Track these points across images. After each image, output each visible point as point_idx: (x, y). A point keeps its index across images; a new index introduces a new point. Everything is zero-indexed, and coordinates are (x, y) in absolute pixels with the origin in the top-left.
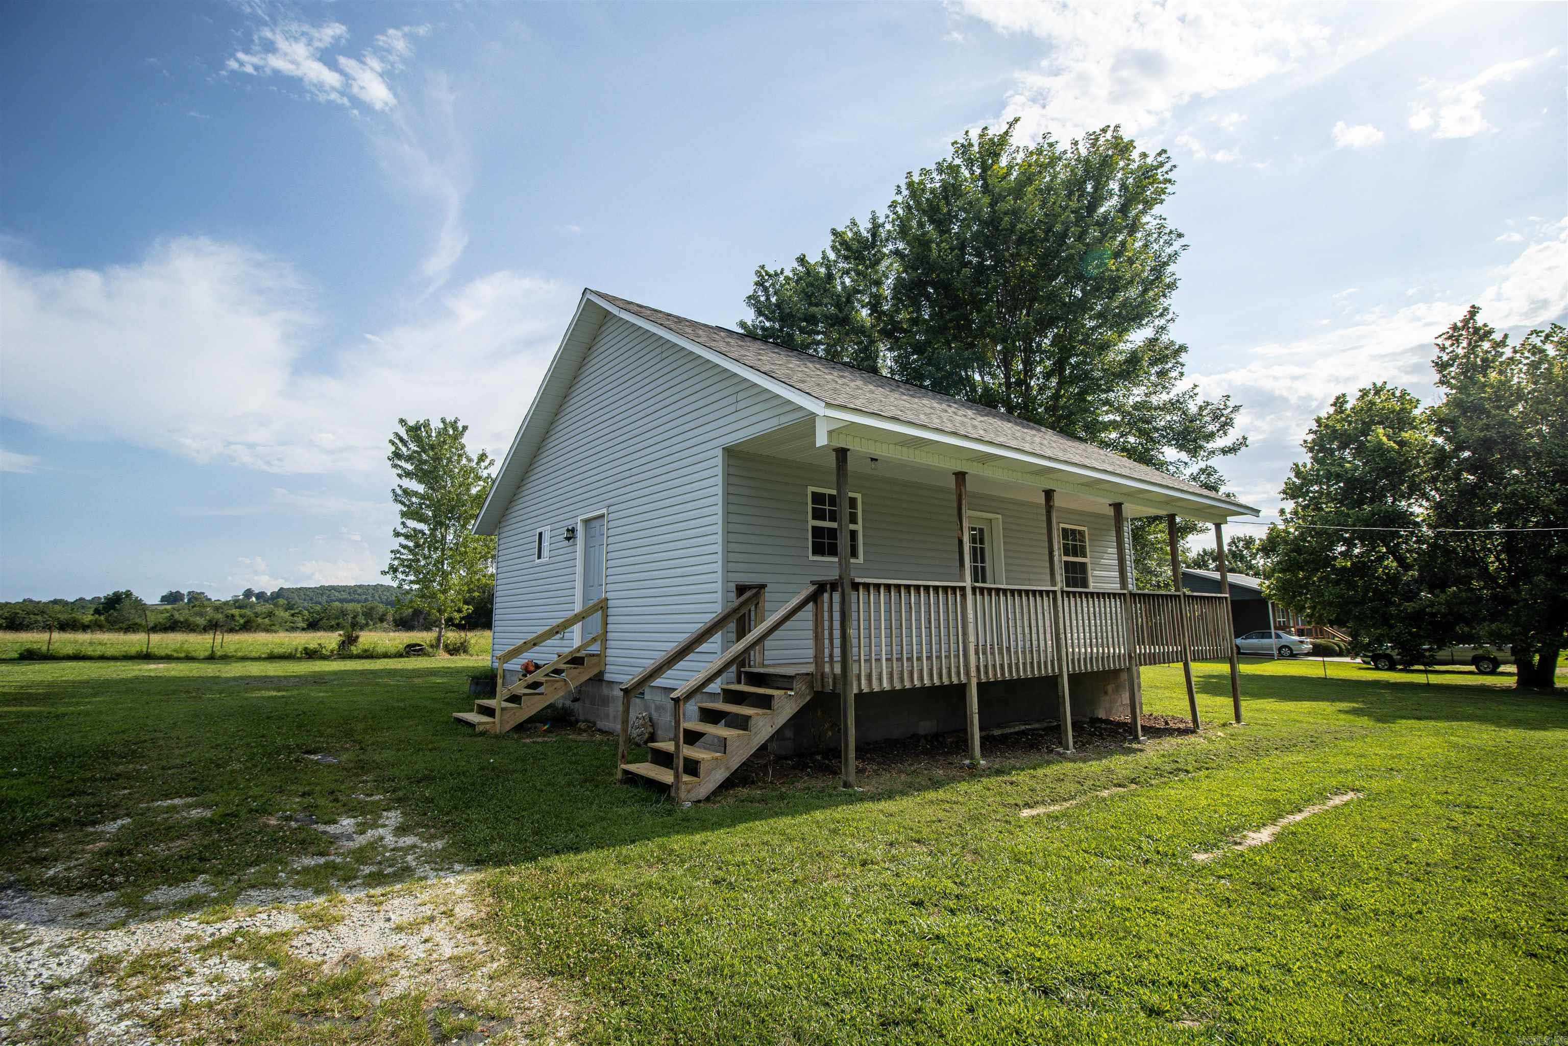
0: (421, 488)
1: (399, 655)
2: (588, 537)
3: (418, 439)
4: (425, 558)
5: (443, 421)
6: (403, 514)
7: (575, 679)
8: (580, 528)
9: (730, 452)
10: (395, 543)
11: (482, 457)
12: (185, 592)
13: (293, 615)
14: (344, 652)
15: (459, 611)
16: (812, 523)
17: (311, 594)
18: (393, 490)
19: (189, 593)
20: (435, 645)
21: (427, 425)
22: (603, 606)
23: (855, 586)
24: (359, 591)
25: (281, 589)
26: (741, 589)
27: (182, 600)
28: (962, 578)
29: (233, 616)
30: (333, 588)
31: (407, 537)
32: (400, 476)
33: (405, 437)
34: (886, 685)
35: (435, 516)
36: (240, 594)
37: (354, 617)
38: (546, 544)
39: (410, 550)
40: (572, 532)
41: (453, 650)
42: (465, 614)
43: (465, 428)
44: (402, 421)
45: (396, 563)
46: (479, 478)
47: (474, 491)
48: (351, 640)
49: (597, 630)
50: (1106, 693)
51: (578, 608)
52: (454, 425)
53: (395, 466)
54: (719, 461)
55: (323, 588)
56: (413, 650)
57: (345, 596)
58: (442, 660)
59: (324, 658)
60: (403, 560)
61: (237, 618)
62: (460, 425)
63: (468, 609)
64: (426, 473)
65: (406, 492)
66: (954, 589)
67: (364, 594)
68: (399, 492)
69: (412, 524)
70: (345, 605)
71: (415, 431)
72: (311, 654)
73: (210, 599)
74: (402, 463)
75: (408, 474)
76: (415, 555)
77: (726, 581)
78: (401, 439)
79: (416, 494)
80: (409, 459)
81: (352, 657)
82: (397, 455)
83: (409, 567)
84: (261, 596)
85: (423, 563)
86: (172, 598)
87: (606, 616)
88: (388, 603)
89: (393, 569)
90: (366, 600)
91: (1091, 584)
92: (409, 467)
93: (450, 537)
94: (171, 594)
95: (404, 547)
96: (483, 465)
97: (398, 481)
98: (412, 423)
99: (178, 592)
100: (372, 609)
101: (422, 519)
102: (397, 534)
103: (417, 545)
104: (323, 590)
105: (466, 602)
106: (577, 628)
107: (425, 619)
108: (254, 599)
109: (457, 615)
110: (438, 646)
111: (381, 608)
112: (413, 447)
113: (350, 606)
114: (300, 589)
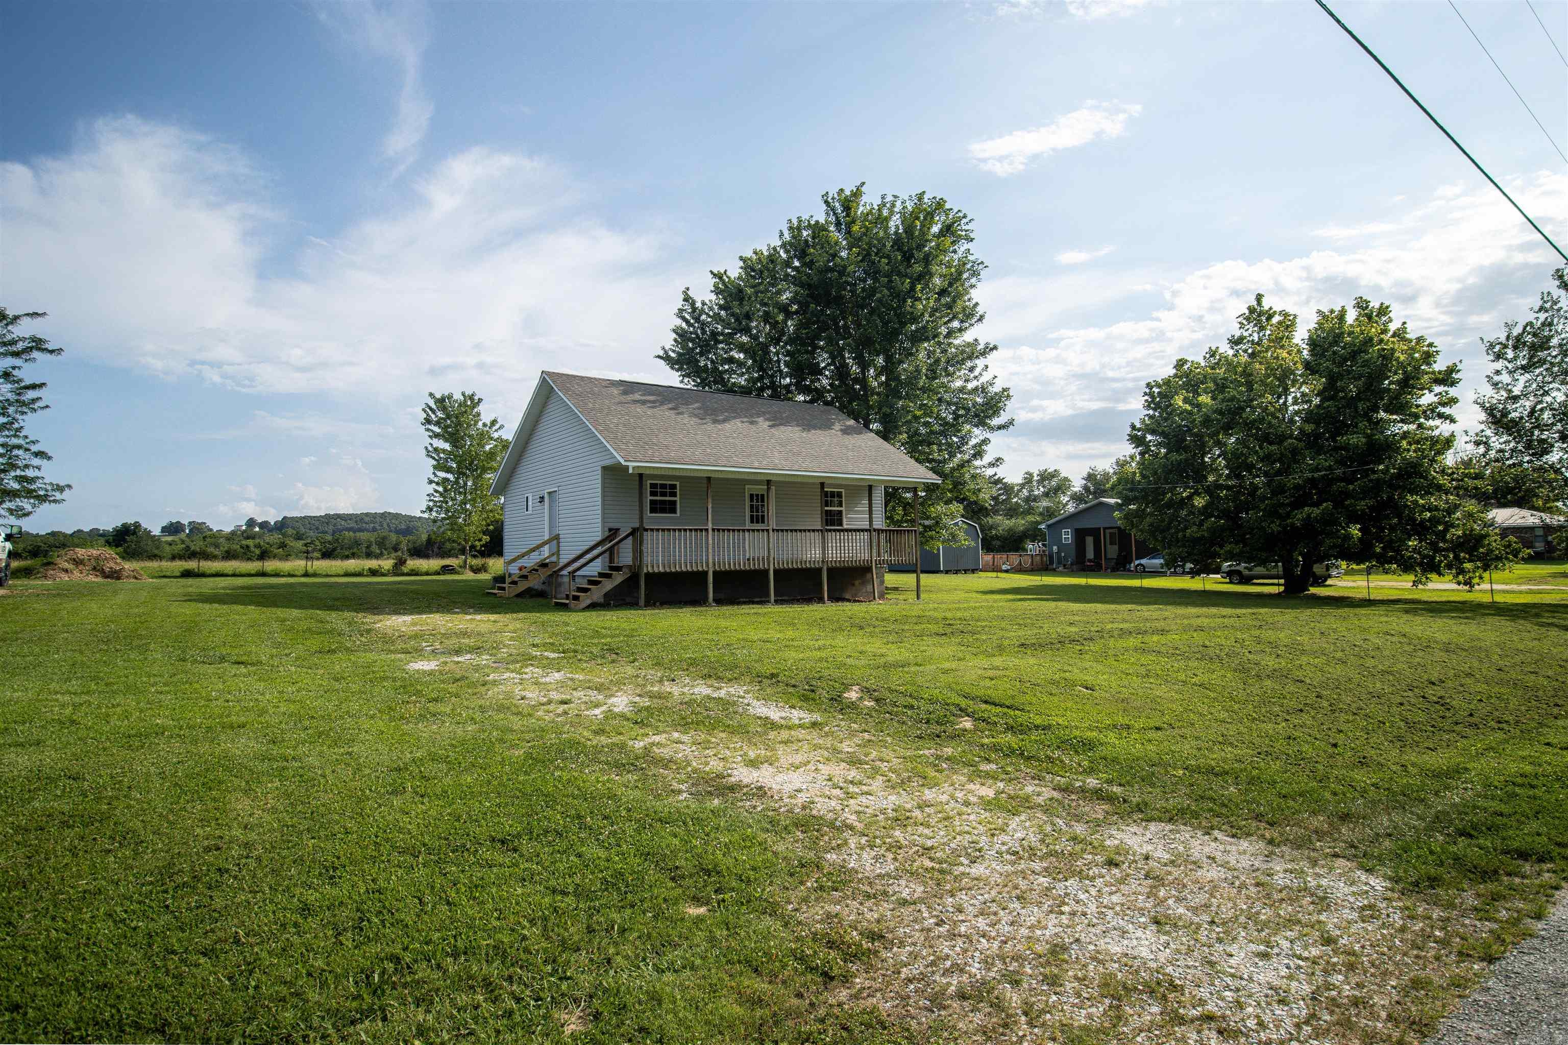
0: (447, 446)
1: (437, 573)
2: (551, 501)
3: (444, 409)
4: (452, 499)
5: (463, 394)
6: (435, 467)
7: (544, 574)
8: (546, 496)
9: (605, 469)
10: (431, 488)
11: (494, 422)
12: (185, 522)
13: (306, 545)
14: (397, 570)
15: (480, 540)
16: (650, 498)
17: (317, 523)
18: (426, 448)
19: (190, 523)
20: (464, 566)
21: (450, 397)
22: (557, 538)
23: (646, 530)
24: (367, 519)
25: (285, 518)
26: (610, 530)
27: (184, 531)
28: (707, 524)
29: (248, 547)
30: (338, 516)
31: (438, 484)
32: (430, 437)
33: (434, 407)
34: (661, 569)
35: (459, 467)
36: (243, 522)
37: (368, 547)
38: (530, 503)
39: (441, 494)
40: (542, 499)
41: (476, 570)
42: (483, 542)
43: (480, 400)
44: (431, 395)
45: (431, 504)
46: (492, 439)
47: (488, 448)
48: (401, 562)
49: (555, 550)
50: (853, 585)
51: (546, 537)
52: (471, 397)
53: (428, 430)
54: (600, 472)
55: (327, 516)
56: (446, 569)
57: (352, 524)
58: (469, 576)
59: (383, 575)
60: (435, 502)
61: (252, 549)
62: (476, 398)
63: (486, 538)
64: (450, 434)
65: (436, 450)
66: (701, 530)
67: (372, 522)
68: (430, 448)
69: (442, 474)
70: (358, 534)
71: (441, 401)
72: (373, 572)
73: (211, 530)
74: (432, 427)
75: (437, 436)
76: (444, 497)
77: (603, 527)
78: (431, 409)
79: (444, 451)
80: (438, 423)
81: (403, 574)
82: (428, 421)
83: (441, 507)
84: (264, 525)
85: (450, 503)
86: (173, 528)
87: (559, 543)
88: (398, 532)
89: (430, 509)
90: (374, 530)
91: (845, 522)
92: (437, 430)
93: (469, 483)
94: (172, 524)
95: (436, 491)
96: (494, 428)
97: (430, 441)
98: (438, 396)
99: (178, 522)
100: (384, 538)
101: (448, 470)
102: (431, 482)
103: (446, 490)
104: (329, 519)
105: (484, 533)
106: (546, 547)
107: (439, 548)
108: (257, 529)
109: (477, 543)
110: (465, 567)
111: (393, 537)
112: (440, 414)
113: (363, 536)
114: (304, 518)
